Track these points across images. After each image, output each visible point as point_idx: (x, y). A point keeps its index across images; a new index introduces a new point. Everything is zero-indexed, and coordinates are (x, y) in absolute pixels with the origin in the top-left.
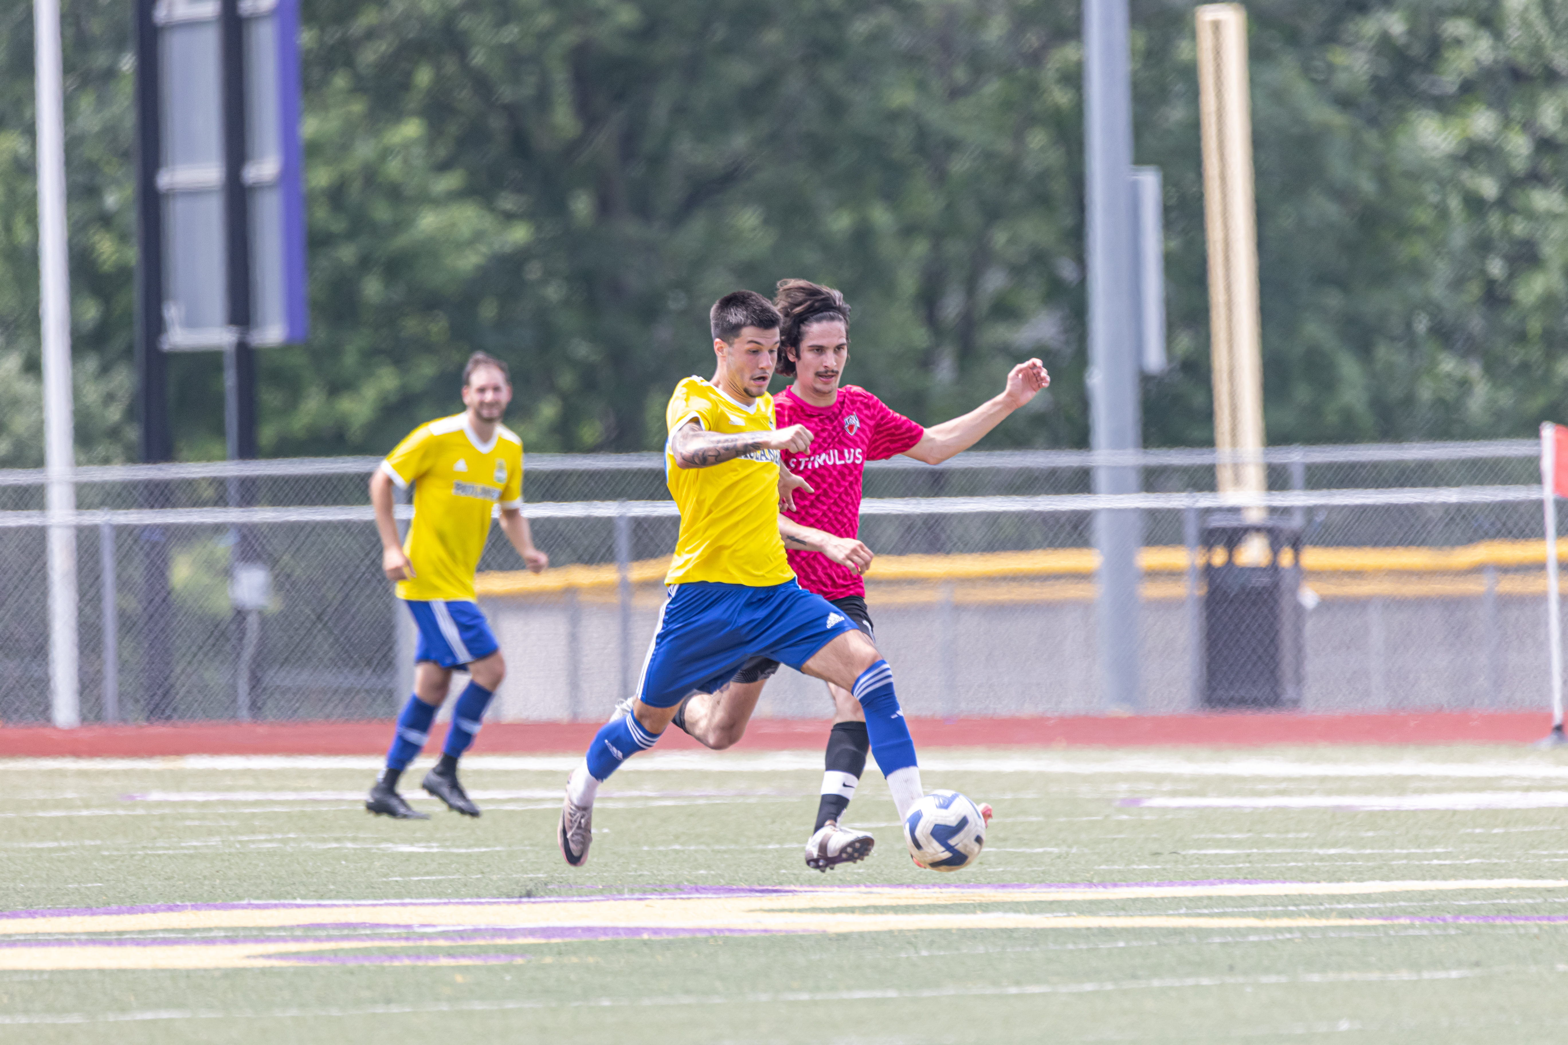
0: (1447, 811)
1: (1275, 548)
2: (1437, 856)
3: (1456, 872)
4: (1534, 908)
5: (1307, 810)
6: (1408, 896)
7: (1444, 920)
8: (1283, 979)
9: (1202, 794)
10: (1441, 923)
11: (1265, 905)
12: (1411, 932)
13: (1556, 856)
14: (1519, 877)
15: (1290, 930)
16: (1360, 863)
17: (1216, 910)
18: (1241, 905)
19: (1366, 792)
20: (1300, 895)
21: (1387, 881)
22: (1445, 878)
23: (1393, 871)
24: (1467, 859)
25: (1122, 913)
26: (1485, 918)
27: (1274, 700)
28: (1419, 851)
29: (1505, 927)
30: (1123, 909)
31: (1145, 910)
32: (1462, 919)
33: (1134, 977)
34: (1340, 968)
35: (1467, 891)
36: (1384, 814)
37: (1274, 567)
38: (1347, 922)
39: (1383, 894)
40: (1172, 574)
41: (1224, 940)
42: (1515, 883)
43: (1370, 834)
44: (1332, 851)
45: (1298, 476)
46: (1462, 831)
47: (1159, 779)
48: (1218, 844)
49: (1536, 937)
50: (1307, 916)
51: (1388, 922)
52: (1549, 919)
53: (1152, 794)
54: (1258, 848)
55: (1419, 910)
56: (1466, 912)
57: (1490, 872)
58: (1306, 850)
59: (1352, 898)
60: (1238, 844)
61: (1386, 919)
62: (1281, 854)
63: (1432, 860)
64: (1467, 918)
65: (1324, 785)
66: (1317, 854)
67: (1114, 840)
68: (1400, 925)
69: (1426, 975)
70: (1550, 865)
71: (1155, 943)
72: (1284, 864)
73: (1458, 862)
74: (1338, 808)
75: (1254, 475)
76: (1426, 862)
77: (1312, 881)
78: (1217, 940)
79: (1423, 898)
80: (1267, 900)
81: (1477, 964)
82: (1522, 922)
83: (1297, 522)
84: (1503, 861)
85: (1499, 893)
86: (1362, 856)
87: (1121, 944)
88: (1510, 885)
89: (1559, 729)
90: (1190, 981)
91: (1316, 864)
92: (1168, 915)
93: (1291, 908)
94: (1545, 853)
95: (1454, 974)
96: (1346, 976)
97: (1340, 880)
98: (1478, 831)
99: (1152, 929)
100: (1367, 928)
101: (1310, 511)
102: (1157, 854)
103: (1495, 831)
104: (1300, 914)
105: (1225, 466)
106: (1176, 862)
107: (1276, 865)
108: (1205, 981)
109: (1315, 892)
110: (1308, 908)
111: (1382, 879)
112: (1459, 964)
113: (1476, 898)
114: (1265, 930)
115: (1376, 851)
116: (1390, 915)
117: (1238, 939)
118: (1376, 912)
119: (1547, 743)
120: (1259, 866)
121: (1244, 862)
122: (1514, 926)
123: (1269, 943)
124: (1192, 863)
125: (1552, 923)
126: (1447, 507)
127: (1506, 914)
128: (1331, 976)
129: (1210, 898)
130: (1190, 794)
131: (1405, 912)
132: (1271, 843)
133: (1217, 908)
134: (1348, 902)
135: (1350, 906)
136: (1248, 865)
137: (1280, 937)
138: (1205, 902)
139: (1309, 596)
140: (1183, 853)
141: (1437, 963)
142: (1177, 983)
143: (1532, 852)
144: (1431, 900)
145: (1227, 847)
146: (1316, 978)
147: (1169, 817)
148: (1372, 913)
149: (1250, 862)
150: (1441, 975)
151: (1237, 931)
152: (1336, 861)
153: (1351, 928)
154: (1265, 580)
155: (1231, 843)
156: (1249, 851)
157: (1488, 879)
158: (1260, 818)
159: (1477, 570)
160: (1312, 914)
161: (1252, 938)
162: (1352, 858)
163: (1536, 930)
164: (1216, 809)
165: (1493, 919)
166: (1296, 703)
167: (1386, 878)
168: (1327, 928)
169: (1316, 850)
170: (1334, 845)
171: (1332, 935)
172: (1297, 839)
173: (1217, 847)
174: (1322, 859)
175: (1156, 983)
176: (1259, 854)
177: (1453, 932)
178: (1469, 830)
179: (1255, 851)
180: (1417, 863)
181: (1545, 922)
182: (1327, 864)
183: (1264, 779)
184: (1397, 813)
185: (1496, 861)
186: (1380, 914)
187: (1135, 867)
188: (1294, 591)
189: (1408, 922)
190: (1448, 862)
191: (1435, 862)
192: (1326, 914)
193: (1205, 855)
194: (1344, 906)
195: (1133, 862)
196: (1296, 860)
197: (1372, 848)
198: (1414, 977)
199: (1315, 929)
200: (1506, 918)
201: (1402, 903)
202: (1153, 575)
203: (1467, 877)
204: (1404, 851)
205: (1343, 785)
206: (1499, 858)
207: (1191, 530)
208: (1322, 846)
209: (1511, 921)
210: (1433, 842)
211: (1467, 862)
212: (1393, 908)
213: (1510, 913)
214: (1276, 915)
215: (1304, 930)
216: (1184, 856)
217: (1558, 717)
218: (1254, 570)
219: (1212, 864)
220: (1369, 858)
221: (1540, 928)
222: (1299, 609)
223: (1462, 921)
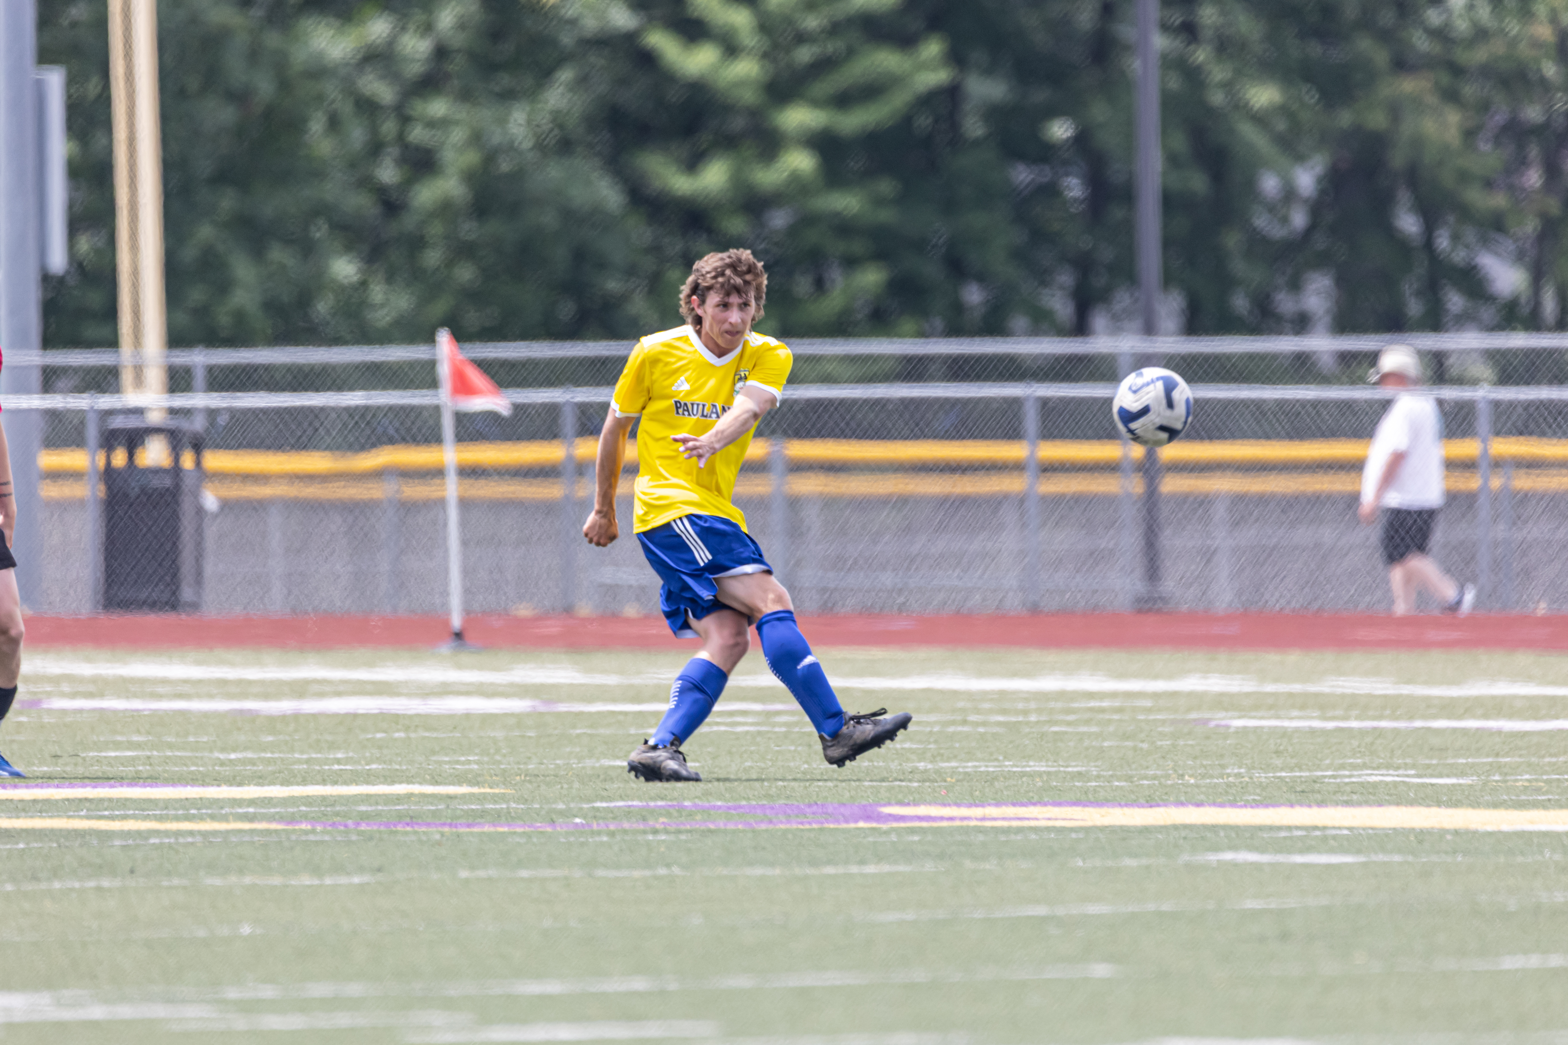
0: (347, 715)
1: (176, 451)
2: (338, 761)
3: (355, 778)
4: (434, 813)
5: (206, 715)
6: (308, 800)
7: (346, 826)
8: (185, 882)
9: (101, 695)
10: (342, 828)
11: (166, 808)
12: (312, 837)
13: (458, 762)
14: (420, 783)
15: (191, 833)
16: (261, 768)
17: (117, 813)
18: (143, 807)
19: (266, 696)
20: (201, 799)
21: (288, 786)
22: (346, 783)
23: (295, 776)
24: (367, 764)
25: (23, 814)
26: (387, 825)
27: (173, 604)
28: (319, 756)
29: (406, 833)
30: (24, 810)
31: (46, 811)
32: (364, 825)
33: (35, 878)
34: (241, 871)
35: (369, 796)
36: (284, 718)
37: (176, 470)
38: (247, 826)
39: (284, 799)
40: (75, 475)
41: (124, 843)
42: (416, 789)
43: (270, 738)
44: (233, 756)
45: (200, 377)
46: (362, 736)
47: (57, 680)
48: (117, 746)
49: (439, 843)
50: (208, 820)
51: (290, 827)
52: (450, 825)
53: (49, 695)
54: (158, 751)
55: (321, 815)
56: (365, 817)
57: (391, 778)
58: (206, 754)
59: (252, 802)
60: (138, 746)
61: (289, 823)
62: (181, 758)
63: (333, 765)
64: (368, 824)
65: (223, 688)
66: (219, 759)
67: (12, 741)
68: (301, 830)
69: (328, 881)
70: (452, 771)
71: (55, 845)
72: (185, 768)
73: (359, 767)
74: (241, 712)
75: (155, 376)
76: (327, 767)
77: (212, 785)
78: (117, 843)
79: (324, 803)
80: (167, 804)
81: (379, 870)
82: (424, 829)
83: (198, 424)
84: (404, 767)
85: (398, 799)
86: (262, 760)
87: (21, 846)
88: (411, 791)
89: (458, 636)
90: (92, 884)
91: (217, 768)
92: (69, 817)
93: (193, 811)
94: (447, 759)
95: (356, 880)
96: (248, 880)
97: (240, 784)
98: (379, 735)
99: (52, 831)
100: (268, 832)
101: (212, 413)
102: (56, 756)
103: (397, 735)
104: (201, 818)
105: (125, 367)
106: (76, 765)
107: (177, 769)
108: (106, 883)
109: (216, 796)
110: (209, 811)
111: (282, 784)
112: (361, 870)
113: (377, 804)
114: (167, 833)
115: (276, 755)
116: (292, 820)
117: (138, 841)
118: (277, 817)
119: (445, 649)
120: (160, 769)
121: (144, 764)
122: (416, 833)
123: (170, 846)
124: (92, 765)
125: (454, 830)
126: (350, 411)
127: (408, 820)
128: (233, 879)
129: (110, 800)
130: (90, 695)
131: (305, 817)
132: (171, 746)
133: (118, 810)
134: (249, 806)
135: (251, 810)
136: (148, 767)
137: (181, 840)
138: (106, 804)
139: (210, 500)
140: (84, 755)
141: (338, 869)
142: (77, 885)
143: (434, 758)
144: (332, 805)
145: (128, 749)
146: (217, 881)
147: (68, 719)
148: (271, 818)
149: (151, 765)
150: (343, 880)
151: (139, 833)
152: (237, 766)
153: (252, 831)
154: (168, 482)
155: (132, 745)
156: (149, 753)
157: (388, 785)
158: (159, 720)
159: (378, 474)
160: (213, 818)
161: (152, 841)
162: (252, 762)
163: (437, 837)
164: (115, 712)
165: (395, 826)
166: (195, 606)
167: (286, 783)
168: (228, 832)
169: (217, 755)
170: (234, 750)
171: (234, 839)
172: (197, 742)
173: (116, 749)
174: (222, 764)
175: (57, 885)
176: (159, 757)
177: (354, 838)
178: (370, 736)
179: (155, 753)
180: (317, 768)
181: (446, 829)
182: (228, 768)
183: (165, 681)
184: (297, 717)
185: (398, 767)
186: (281, 818)
187: (35, 768)
188: (196, 495)
189: (309, 827)
190: (348, 767)
191: (336, 767)
192: (224, 818)
193: (105, 757)
194: (245, 810)
195: (34, 764)
196: (197, 765)
197: (272, 752)
198: (316, 882)
199: (215, 833)
200: (408, 824)
201: (303, 808)
202: (56, 475)
203: (368, 783)
204: (305, 756)
205: (243, 689)
206: (400, 764)
207: (92, 433)
208: (223, 750)
209: (412, 827)
210: (333, 746)
211: (368, 767)
212: (293, 813)
213: (412, 820)
214: (177, 818)
215: (205, 834)
216: (84, 759)
217: (456, 621)
218: (157, 471)
219: (112, 767)
220: (269, 761)
221: (442, 834)
222: (200, 511)
223: (363, 827)
